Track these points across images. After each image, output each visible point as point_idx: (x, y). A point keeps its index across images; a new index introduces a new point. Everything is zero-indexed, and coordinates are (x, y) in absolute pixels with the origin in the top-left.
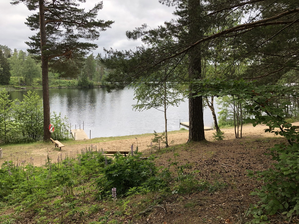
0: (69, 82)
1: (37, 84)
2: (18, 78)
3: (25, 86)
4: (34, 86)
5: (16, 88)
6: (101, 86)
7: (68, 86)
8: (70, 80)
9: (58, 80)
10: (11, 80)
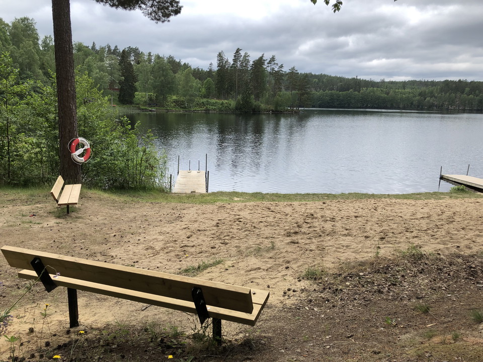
0: (222, 104)
1: (172, 105)
2: (146, 94)
3: (155, 107)
4: (168, 108)
5: (143, 109)
6: (272, 111)
7: (220, 110)
8: (223, 101)
9: (205, 100)
10: (136, 97)
